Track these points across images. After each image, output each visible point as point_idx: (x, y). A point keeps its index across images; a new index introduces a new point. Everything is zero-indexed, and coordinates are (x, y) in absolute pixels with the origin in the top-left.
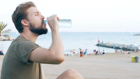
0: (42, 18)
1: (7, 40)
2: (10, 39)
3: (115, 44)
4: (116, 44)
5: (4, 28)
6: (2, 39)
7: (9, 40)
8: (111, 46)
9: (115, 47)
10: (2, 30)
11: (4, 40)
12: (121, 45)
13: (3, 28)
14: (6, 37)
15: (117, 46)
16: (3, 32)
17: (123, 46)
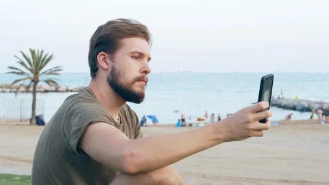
0: (144, 70)
1: (53, 91)
2: (60, 89)
3: (301, 100)
4: (304, 101)
5: (45, 64)
6: (42, 90)
7: (56, 91)
8: (291, 105)
9: (301, 108)
10: (41, 68)
11: (46, 91)
12: (316, 103)
13: (43, 63)
14: (50, 85)
15: (306, 105)
16: (44, 73)
17: (320, 104)
